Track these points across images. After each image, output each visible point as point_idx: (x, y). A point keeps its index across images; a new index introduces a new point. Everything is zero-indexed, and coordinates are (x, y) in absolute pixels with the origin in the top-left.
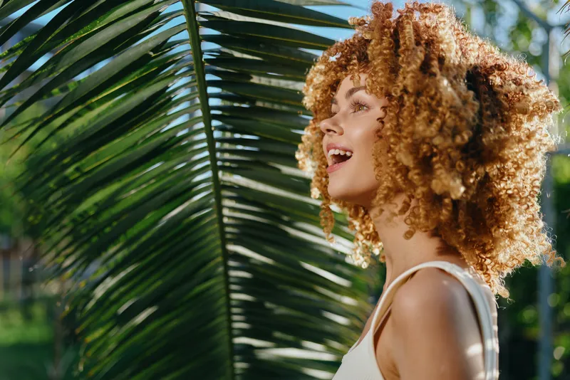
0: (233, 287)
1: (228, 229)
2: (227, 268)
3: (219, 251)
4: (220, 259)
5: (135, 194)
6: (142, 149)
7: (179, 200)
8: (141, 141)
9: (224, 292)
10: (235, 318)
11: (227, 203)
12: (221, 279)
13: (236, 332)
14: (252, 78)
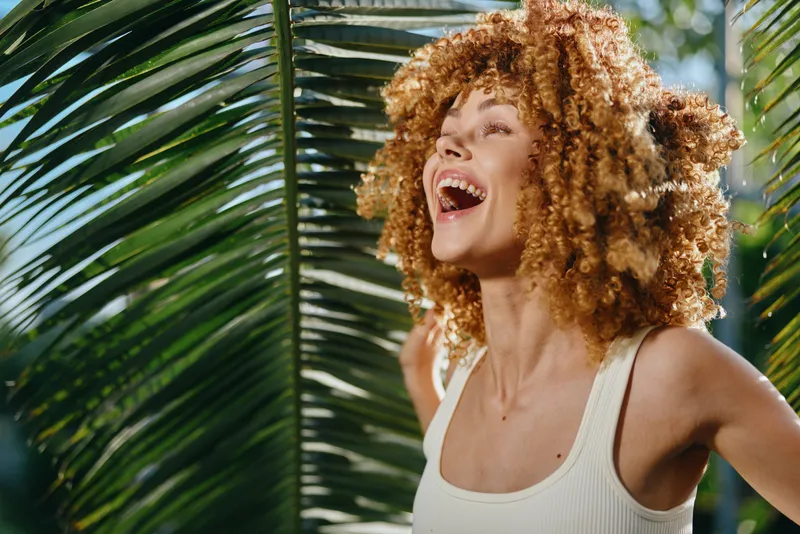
0: (307, 433)
1: (305, 347)
2: (301, 404)
3: (290, 380)
4: (290, 392)
5: (176, 302)
6: (192, 236)
7: (240, 306)
8: (191, 225)
9: (293, 440)
10: (307, 479)
11: (306, 308)
12: (291, 421)
13: (306, 501)
14: (352, 132)
